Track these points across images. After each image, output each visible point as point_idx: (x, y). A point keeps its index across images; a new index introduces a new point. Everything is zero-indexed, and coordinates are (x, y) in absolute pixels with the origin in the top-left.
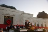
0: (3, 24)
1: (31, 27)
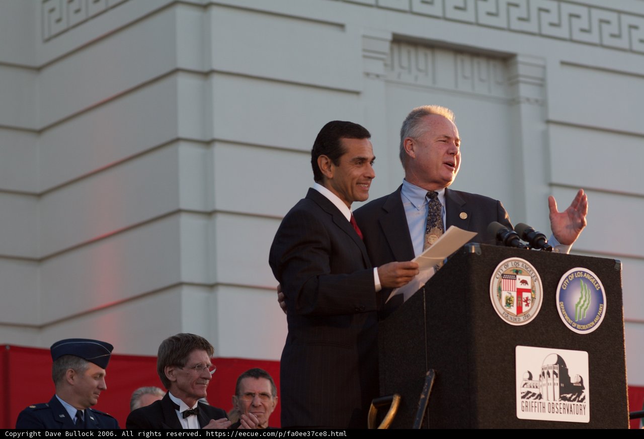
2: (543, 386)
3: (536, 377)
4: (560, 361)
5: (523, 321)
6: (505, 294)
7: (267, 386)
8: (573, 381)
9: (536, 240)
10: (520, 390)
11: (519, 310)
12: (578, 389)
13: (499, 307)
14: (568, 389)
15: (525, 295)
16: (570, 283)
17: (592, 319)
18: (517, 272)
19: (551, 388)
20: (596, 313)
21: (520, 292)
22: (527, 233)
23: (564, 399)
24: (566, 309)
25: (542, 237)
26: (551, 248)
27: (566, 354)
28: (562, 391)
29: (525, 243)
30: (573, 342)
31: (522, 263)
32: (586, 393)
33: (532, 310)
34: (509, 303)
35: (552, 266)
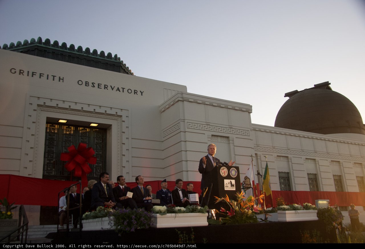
2: (228, 185)
3: (227, 184)
4: (231, 181)
5: (225, 176)
6: (222, 172)
7: (192, 185)
8: (233, 184)
9: (227, 164)
10: (225, 186)
11: (224, 174)
12: (234, 185)
13: (221, 174)
14: (232, 185)
15: (225, 172)
16: (232, 170)
17: (235, 175)
18: (224, 169)
19: (229, 185)
20: (236, 174)
21: (224, 172)
22: (225, 163)
23: (231, 187)
24: (231, 174)
25: (228, 164)
26: (229, 165)
27: (231, 180)
28: (231, 186)
29: (225, 165)
30: (233, 179)
31: (224, 167)
32: (235, 186)
33: (226, 174)
34: (223, 173)
35: (229, 168)
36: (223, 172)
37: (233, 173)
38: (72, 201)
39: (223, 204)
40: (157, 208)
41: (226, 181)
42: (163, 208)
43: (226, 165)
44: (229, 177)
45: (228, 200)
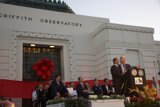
0: (21, 80)
1: (141, 87)
2: (138, 81)
5: (135, 75)
12: (141, 81)
35: (138, 70)
36: (134, 72)
37: (141, 73)
38: (40, 94)
39: (135, 93)
40: (91, 96)
41: (136, 79)
42: (95, 96)
43: (135, 68)
44: (138, 76)
45: (137, 90)
